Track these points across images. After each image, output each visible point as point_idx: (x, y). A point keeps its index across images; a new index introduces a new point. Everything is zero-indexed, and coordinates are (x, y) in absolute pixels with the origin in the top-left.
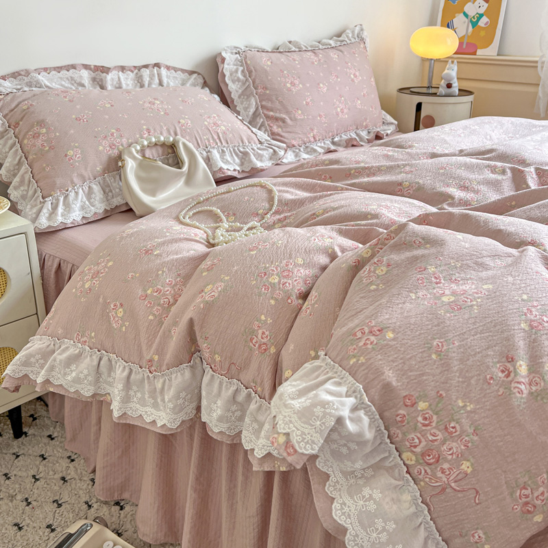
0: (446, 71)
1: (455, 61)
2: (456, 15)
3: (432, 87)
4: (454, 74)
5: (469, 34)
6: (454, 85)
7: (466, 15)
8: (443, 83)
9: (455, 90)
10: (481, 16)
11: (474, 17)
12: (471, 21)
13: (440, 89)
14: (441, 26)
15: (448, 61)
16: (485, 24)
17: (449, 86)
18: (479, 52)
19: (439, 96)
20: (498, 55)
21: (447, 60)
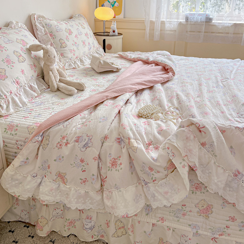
0: (112, 25)
1: (115, 21)
2: (105, 1)
4: (115, 26)
6: (115, 31)
7: (109, 2)
8: (111, 31)
9: (116, 33)
10: (115, 2)
12: (111, 4)
13: (110, 33)
15: (112, 21)
17: (114, 32)
18: (116, 17)
19: (110, 36)
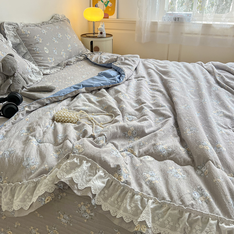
2: (98, 1)
3: (95, 33)
4: (103, 28)
5: (105, 10)
6: (103, 33)
7: (103, 2)
8: (99, 32)
10: (108, 2)
11: (105, 2)
12: (105, 4)
14: (93, 7)
16: (111, 5)
17: (101, 33)
18: (110, 17)
19: (98, 38)
20: (117, 18)
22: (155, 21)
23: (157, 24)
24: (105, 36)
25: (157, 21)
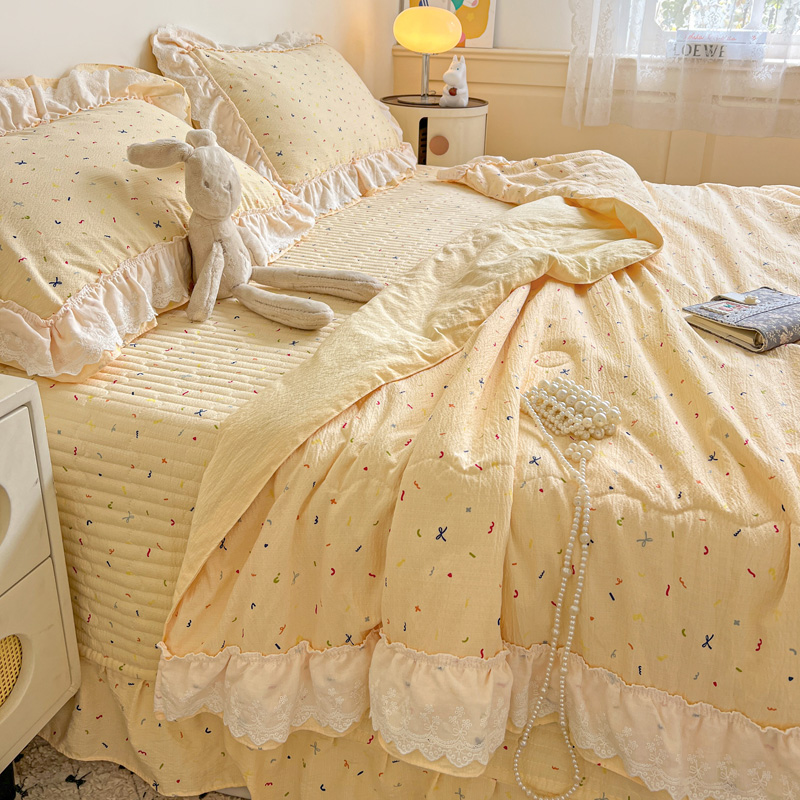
3: (428, 95)
4: (459, 74)
6: (461, 91)
9: (462, 98)
14: (411, 6)
17: (453, 92)
20: (494, 47)
21: (450, 56)
22: (627, 56)
23: (635, 67)
24: (465, 102)
25: (634, 56)
